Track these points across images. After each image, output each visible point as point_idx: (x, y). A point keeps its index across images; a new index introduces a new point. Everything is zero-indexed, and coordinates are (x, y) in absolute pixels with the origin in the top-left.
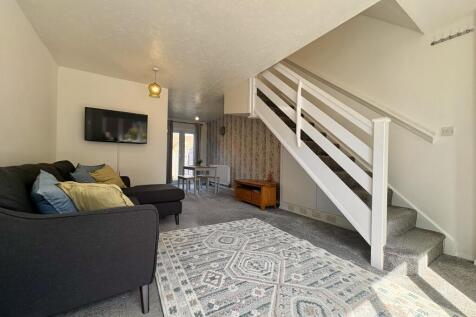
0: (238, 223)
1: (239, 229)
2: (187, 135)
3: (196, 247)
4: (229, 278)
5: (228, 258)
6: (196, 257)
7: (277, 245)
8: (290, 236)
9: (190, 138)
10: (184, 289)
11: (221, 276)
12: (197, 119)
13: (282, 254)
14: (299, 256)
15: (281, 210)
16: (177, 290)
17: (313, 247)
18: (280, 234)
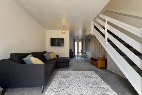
0: (86, 72)
1: (84, 74)
2: (79, 43)
3: (67, 78)
4: (68, 91)
5: (73, 84)
6: (64, 81)
7: (94, 84)
8: (103, 81)
9: (80, 44)
10: (53, 90)
11: (66, 90)
12: (80, 38)
13: (93, 88)
14: (100, 92)
15: (107, 70)
16: (52, 90)
17: (111, 89)
18: (99, 80)
